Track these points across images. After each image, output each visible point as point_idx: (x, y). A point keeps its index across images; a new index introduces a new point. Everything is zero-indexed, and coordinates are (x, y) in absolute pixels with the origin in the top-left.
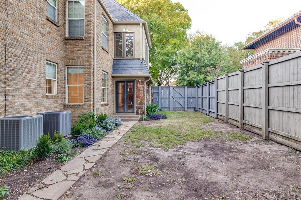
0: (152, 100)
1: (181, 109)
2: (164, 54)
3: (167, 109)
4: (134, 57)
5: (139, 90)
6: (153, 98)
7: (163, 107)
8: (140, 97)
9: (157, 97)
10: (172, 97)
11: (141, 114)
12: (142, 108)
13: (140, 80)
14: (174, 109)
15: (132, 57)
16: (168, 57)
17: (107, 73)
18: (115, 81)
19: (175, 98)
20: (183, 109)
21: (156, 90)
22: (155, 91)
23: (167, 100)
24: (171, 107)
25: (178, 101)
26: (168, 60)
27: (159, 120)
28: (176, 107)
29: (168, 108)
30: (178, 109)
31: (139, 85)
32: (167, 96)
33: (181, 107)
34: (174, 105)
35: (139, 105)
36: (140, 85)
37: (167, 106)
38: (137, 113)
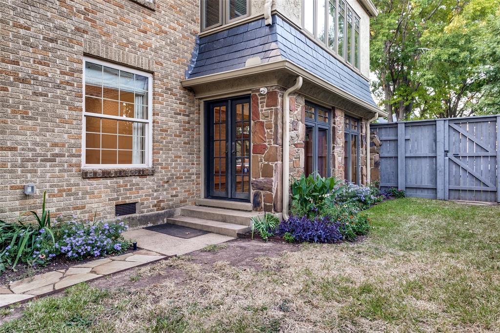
0: (377, 164)
1: (483, 195)
2: (446, 43)
3: (425, 193)
4: (250, 15)
5: (262, 124)
6: (377, 158)
7: (414, 185)
8: (265, 147)
9: (392, 154)
10: (446, 155)
11: (267, 209)
12: (270, 190)
13: (264, 90)
14: (453, 193)
15: (245, 16)
16: (456, 50)
17: (152, 73)
18: (202, 102)
19: (457, 156)
20: (489, 196)
21: (386, 135)
22: (384, 138)
23: (426, 165)
24: (440, 187)
25: (467, 167)
26: (455, 56)
27: (305, 244)
28: (462, 187)
29: (430, 191)
30: (468, 195)
31: (262, 107)
32: (425, 151)
33: (482, 188)
34: (453, 179)
35: (261, 178)
36: (265, 108)
37: (426, 183)
38: (257, 205)
